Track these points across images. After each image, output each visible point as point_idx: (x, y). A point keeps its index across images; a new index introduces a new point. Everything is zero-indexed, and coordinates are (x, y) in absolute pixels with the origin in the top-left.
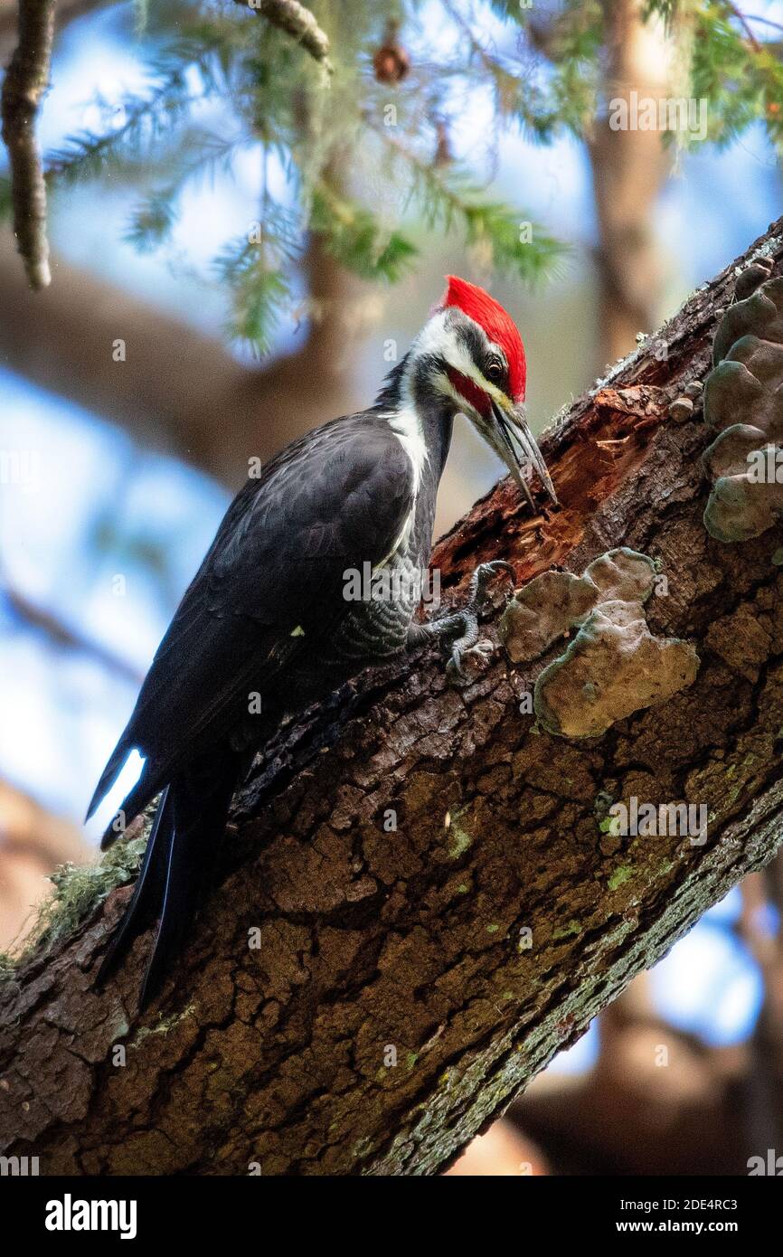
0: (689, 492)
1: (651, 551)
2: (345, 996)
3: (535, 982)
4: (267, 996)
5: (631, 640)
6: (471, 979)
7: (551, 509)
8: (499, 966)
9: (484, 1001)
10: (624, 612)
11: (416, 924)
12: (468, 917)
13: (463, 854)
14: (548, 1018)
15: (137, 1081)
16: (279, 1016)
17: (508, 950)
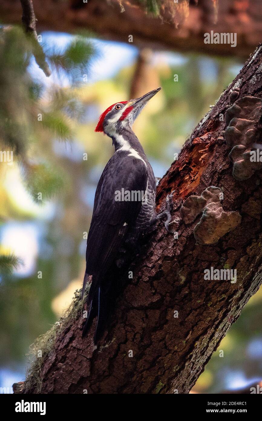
0: (227, 166)
1: (220, 186)
2: (159, 328)
3: (216, 313)
4: (136, 332)
5: (219, 214)
6: (196, 316)
7: (192, 166)
8: (204, 311)
9: (202, 322)
10: (215, 206)
11: (175, 304)
12: (191, 300)
13: (184, 282)
14: (224, 320)
15: (103, 362)
16: (141, 337)
17: (205, 306)
